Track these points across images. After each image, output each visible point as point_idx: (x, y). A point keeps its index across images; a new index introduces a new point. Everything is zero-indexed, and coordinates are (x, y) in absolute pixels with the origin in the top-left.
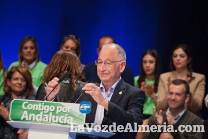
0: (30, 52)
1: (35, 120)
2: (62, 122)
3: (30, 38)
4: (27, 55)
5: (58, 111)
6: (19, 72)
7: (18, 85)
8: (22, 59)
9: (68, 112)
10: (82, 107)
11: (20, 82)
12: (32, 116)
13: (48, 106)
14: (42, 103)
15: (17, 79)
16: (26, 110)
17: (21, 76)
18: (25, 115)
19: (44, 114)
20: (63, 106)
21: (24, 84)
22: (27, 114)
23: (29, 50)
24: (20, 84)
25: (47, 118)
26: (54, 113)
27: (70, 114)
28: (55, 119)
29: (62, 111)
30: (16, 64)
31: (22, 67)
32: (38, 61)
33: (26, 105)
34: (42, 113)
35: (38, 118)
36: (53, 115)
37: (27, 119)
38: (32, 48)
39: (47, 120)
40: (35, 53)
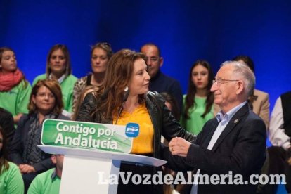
0: (58, 62)
1: (72, 144)
2: (105, 148)
3: (60, 46)
4: (55, 65)
5: (99, 134)
6: (46, 85)
7: (44, 102)
8: (50, 71)
9: (112, 135)
10: (128, 129)
11: (47, 98)
12: (68, 140)
13: (88, 128)
14: (79, 124)
15: (43, 94)
16: (60, 132)
17: (48, 91)
18: (59, 138)
19: (82, 137)
20: (105, 128)
21: (52, 100)
22: (62, 138)
23: (57, 60)
24: (47, 101)
25: (86, 142)
26: (95, 136)
27: (114, 138)
28: (96, 144)
29: (104, 134)
30: (42, 77)
31: (49, 80)
32: (69, 74)
33: (61, 126)
34: (80, 136)
35: (76, 142)
36: (93, 138)
37: (62, 143)
38: (61, 57)
39: (86, 145)
40: (65, 64)
